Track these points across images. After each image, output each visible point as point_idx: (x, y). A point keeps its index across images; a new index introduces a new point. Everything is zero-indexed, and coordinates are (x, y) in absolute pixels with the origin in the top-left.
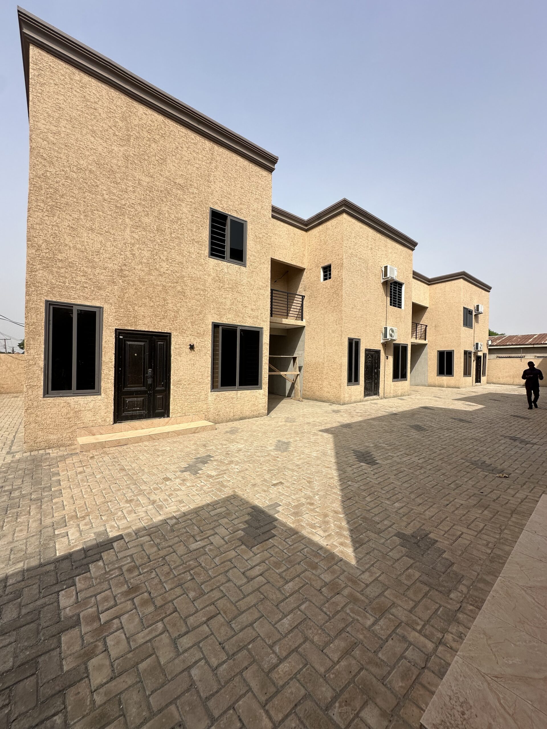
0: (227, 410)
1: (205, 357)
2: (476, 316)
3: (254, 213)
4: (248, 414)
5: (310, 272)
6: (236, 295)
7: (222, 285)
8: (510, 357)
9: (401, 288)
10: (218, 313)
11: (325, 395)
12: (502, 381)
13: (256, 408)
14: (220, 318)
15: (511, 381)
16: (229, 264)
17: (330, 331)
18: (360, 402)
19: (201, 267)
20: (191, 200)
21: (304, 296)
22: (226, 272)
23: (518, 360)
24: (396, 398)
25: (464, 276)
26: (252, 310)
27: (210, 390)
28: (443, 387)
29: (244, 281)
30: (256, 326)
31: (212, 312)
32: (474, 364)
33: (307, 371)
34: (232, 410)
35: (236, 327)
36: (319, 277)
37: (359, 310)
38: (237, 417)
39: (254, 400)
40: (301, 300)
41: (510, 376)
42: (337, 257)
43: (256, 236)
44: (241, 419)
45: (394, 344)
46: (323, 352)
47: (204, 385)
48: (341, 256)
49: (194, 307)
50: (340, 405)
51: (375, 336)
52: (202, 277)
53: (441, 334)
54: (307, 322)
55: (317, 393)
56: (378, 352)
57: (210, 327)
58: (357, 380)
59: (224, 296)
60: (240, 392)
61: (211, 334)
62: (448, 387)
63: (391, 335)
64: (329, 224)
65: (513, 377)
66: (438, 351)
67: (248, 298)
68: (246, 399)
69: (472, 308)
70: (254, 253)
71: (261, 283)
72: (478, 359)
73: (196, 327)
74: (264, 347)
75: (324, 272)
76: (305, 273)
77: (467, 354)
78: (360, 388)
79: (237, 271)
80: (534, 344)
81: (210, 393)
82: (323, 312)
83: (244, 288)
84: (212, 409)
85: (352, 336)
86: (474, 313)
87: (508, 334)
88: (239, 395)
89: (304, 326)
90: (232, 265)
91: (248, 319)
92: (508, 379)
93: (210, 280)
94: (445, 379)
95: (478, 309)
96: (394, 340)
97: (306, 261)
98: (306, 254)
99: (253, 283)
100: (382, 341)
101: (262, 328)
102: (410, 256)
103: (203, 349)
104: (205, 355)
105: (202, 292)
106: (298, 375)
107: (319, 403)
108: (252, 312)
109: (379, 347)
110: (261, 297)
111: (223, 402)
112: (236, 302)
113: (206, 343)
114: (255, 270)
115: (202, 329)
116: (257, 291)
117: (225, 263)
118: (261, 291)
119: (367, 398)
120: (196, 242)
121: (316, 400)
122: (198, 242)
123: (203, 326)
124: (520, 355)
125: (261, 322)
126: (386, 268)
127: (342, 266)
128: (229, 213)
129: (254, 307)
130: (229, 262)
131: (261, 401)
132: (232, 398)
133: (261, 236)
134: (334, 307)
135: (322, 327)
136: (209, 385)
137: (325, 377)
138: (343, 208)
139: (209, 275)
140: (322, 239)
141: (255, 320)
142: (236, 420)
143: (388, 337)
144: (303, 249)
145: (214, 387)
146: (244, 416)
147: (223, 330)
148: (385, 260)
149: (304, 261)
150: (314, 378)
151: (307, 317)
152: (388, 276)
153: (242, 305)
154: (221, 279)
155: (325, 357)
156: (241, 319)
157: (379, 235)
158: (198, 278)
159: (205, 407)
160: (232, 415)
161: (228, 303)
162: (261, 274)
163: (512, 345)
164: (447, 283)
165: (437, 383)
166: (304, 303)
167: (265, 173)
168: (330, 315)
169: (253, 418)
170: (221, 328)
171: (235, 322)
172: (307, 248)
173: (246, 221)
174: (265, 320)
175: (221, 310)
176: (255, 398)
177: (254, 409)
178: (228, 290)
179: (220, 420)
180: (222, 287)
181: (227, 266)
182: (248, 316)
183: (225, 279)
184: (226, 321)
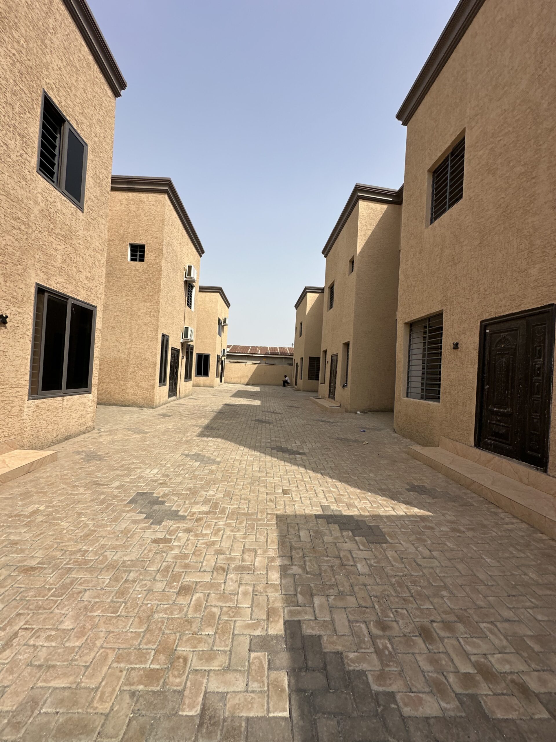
0: (49, 427)
1: (22, 340)
2: (223, 326)
3: (96, 139)
4: (74, 430)
6: (69, 249)
7: (52, 226)
8: (237, 362)
9: (192, 290)
10: (44, 270)
11: (130, 397)
12: (233, 381)
13: (84, 420)
14: (48, 279)
15: (239, 381)
16: (64, 198)
17: (141, 322)
18: (166, 404)
19: (24, 183)
22: (60, 208)
23: (243, 365)
24: (185, 398)
25: (219, 290)
26: (87, 278)
27: (27, 397)
28: (200, 386)
29: (80, 233)
30: (90, 303)
31: (38, 266)
32: (220, 367)
34: (56, 427)
35: (67, 298)
36: (123, 254)
37: (170, 304)
38: (61, 437)
39: (82, 408)
42: (155, 240)
43: (96, 173)
44: (67, 438)
45: (188, 345)
46: (128, 346)
47: (19, 389)
48: (159, 241)
49: (10, 249)
50: (153, 408)
51: (177, 335)
52: (25, 200)
53: (200, 339)
55: (117, 397)
56: (178, 351)
57: (33, 290)
58: (165, 380)
59: (54, 246)
60: (66, 398)
61: (33, 302)
62: (204, 386)
63: (191, 336)
64: (144, 196)
65: (240, 378)
66: (198, 354)
67: (83, 259)
68: (73, 408)
69: (222, 319)
70: (92, 197)
71: (97, 244)
73: (12, 285)
74: (96, 334)
75: (133, 251)
77: (218, 358)
78: (166, 389)
79: (72, 214)
80: (251, 354)
81: (26, 402)
82: (129, 298)
83: (79, 244)
84: (29, 428)
85: (165, 332)
86: (222, 324)
87: (233, 345)
88: (65, 403)
90: (68, 201)
91: (81, 290)
92: (237, 379)
93: (36, 211)
94: (202, 379)
95: (225, 322)
99: (89, 239)
100: (181, 341)
101: (96, 307)
102: (199, 261)
103: (21, 326)
104: (23, 338)
105: (23, 227)
108: (86, 282)
109: (179, 347)
110: (97, 263)
111: (44, 416)
112: (68, 260)
113: (26, 316)
114: (92, 221)
115: (20, 292)
116: (93, 253)
117: (59, 193)
118: (97, 254)
119: (170, 399)
123: (22, 286)
124: (244, 361)
125: (95, 298)
126: (190, 267)
128: (68, 118)
129: (89, 275)
130: (63, 193)
131: (89, 409)
132: (56, 408)
133: (101, 176)
134: (148, 296)
136: (26, 390)
138: (167, 188)
139: (36, 203)
140: (133, 209)
141: (89, 293)
142: (60, 441)
143: (189, 337)
145: (33, 394)
146: (70, 434)
147: (49, 300)
148: (187, 259)
152: (192, 276)
153: (76, 267)
154: (52, 216)
156: (74, 288)
157: (184, 232)
158: (18, 200)
159: (17, 426)
160: (55, 434)
161: (59, 258)
162: (98, 231)
163: (240, 353)
164: (207, 293)
165: (195, 383)
167: (109, 92)
168: (141, 304)
169: (80, 435)
170: (46, 294)
171: (66, 290)
173: (87, 145)
174: (100, 296)
175: (50, 267)
176: (83, 406)
177: (81, 421)
178: (60, 237)
179: (39, 445)
180: (52, 230)
181: (61, 199)
182: (81, 285)
183: (57, 219)
184: (55, 285)
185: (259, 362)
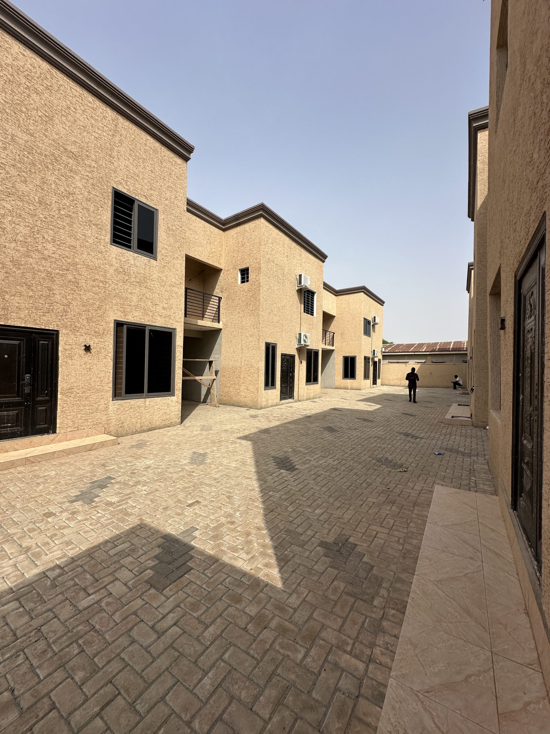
0: (133, 420)
1: (105, 360)
2: (373, 326)
3: (167, 202)
4: (158, 423)
5: (227, 274)
6: (144, 290)
7: (127, 277)
8: (398, 363)
9: (313, 296)
10: (122, 309)
11: (242, 399)
12: (392, 383)
13: (168, 416)
14: (125, 315)
15: (398, 383)
16: (136, 255)
17: (248, 335)
18: (276, 405)
19: (100, 255)
20: (87, 174)
21: (221, 298)
22: (133, 263)
23: (404, 365)
24: (308, 401)
25: (363, 290)
26: (164, 308)
27: (111, 399)
28: (347, 389)
29: (154, 276)
30: (169, 326)
31: (115, 308)
32: (371, 369)
33: (224, 376)
34: (139, 421)
35: (144, 326)
36: (236, 280)
37: (276, 315)
38: (145, 428)
39: (166, 407)
40: (218, 301)
41: (398, 379)
42: (255, 260)
43: (168, 227)
44: (150, 430)
45: (307, 349)
46: (240, 355)
47: (103, 393)
48: (258, 261)
49: (91, 301)
50: (258, 409)
51: (291, 342)
52: (102, 266)
53: (346, 341)
54: (224, 324)
55: (235, 398)
56: (293, 357)
57: (112, 325)
58: (273, 384)
59: (129, 291)
60: (148, 400)
61: (112, 333)
62: (352, 389)
63: (305, 341)
64: (247, 226)
65: (400, 380)
66: (344, 357)
67: (159, 295)
68: (156, 407)
69: (370, 319)
70: (166, 246)
71: (174, 280)
72: (375, 363)
73: (94, 324)
74: (177, 350)
75: (242, 275)
76: (222, 273)
77: (366, 359)
78: (276, 392)
79: (146, 264)
80: (415, 352)
81: (111, 402)
82: (240, 315)
83: (154, 284)
84: (114, 420)
85: (269, 341)
86: (372, 324)
87: (396, 343)
88: (147, 403)
89: (221, 329)
90: (140, 256)
91: (159, 318)
92: (396, 381)
93: (111, 271)
94: (349, 382)
95: (375, 321)
96: (308, 346)
97: (222, 261)
98: (223, 255)
99: (165, 279)
100: (296, 346)
101: (175, 329)
102: (321, 267)
103: (103, 351)
104: (105, 358)
105: (101, 285)
106: (214, 380)
107: (236, 409)
108: (163, 311)
109: (294, 352)
110: (174, 295)
111: (128, 412)
112: (144, 299)
113: (107, 343)
114: (167, 265)
115: (101, 328)
116: (169, 289)
117: (131, 253)
118: (173, 288)
119: (283, 401)
120: (94, 225)
121: (233, 405)
122: (96, 225)
123: (103, 323)
124: (405, 361)
125: (174, 322)
126: (300, 276)
127: (259, 271)
128: (137, 198)
129: (166, 306)
130: (135, 252)
131: (173, 408)
132: (139, 407)
133: (174, 228)
134: (252, 310)
135: (240, 331)
136: (110, 393)
137: (242, 381)
138: (261, 212)
139: (111, 265)
140: (240, 240)
141: (167, 320)
142: (144, 431)
143: (302, 342)
144: (220, 249)
145: (116, 395)
146: (153, 426)
147: (128, 330)
148: (300, 268)
149: (221, 262)
150: (231, 382)
151: (224, 320)
152: (302, 284)
153: (151, 302)
154: (126, 271)
155: (243, 361)
156: (151, 318)
157: (294, 244)
158: (96, 267)
159: (104, 418)
160: (139, 426)
161: (135, 299)
162: (174, 270)
163: (400, 352)
164: (351, 295)
165: (342, 386)
166: (221, 305)
167: (179, 161)
168: (248, 319)
169: (164, 428)
170: (125, 327)
171: (143, 321)
172: (224, 249)
173: (157, 210)
174: (179, 320)
175: (126, 307)
176: (167, 406)
177: (165, 418)
178: (134, 284)
179: (124, 432)
180: (127, 280)
181: (134, 257)
182: (159, 315)
183: (131, 272)
184: (132, 319)
185: (423, 361)
